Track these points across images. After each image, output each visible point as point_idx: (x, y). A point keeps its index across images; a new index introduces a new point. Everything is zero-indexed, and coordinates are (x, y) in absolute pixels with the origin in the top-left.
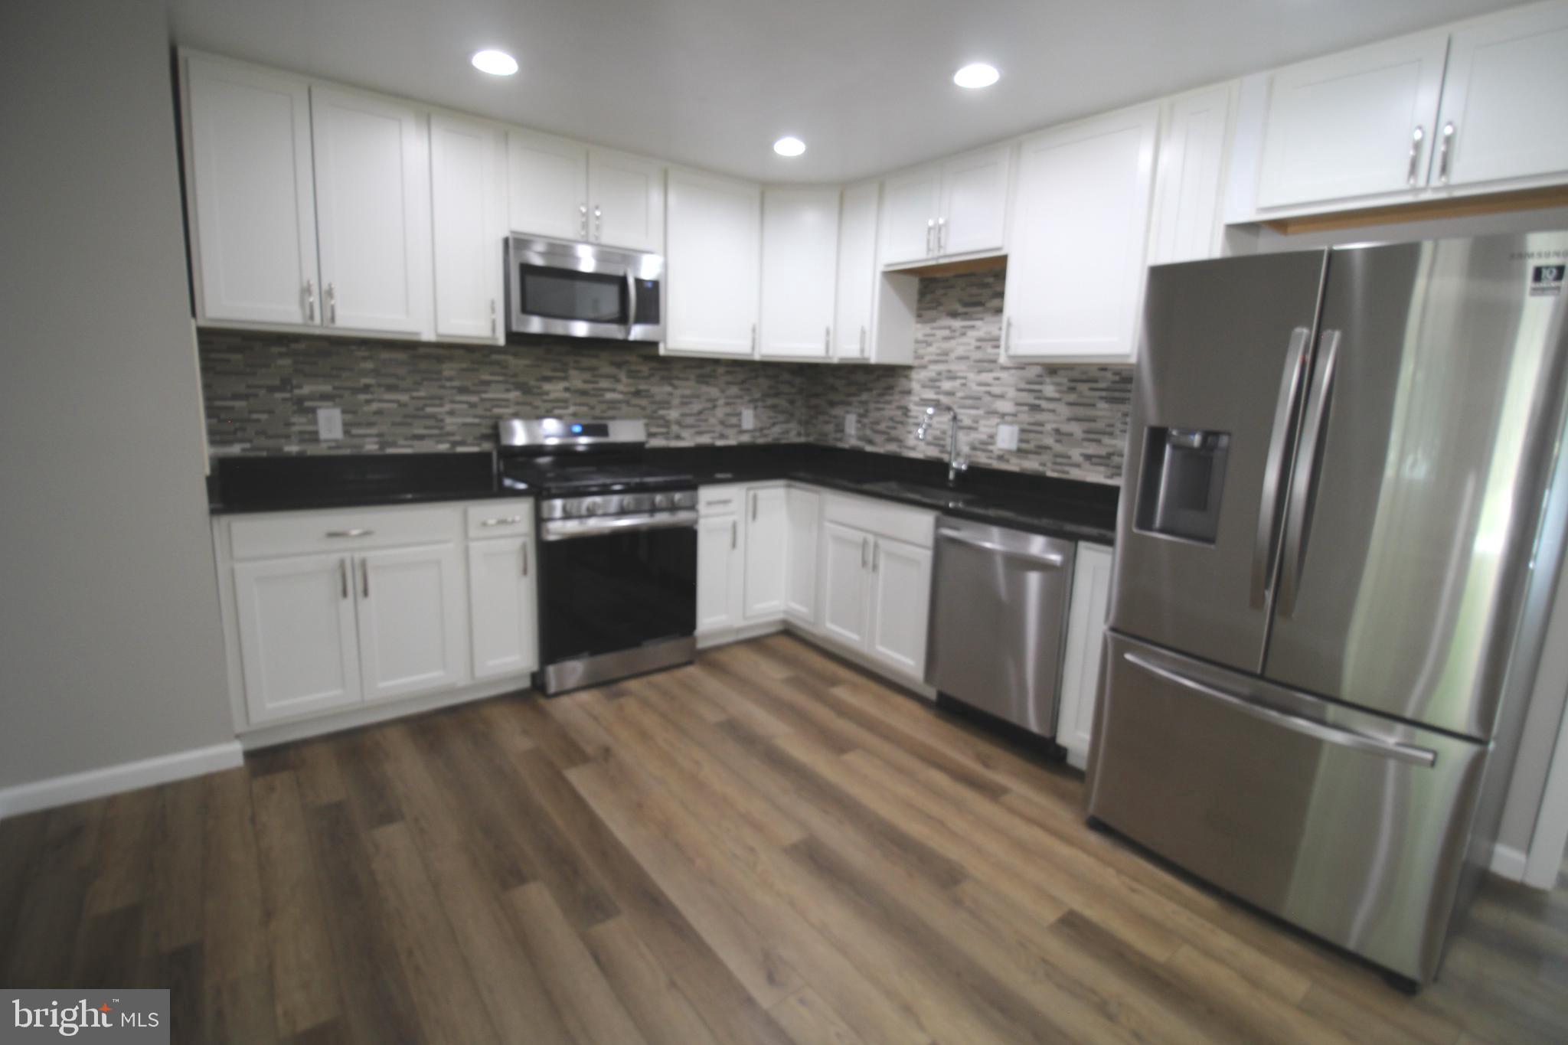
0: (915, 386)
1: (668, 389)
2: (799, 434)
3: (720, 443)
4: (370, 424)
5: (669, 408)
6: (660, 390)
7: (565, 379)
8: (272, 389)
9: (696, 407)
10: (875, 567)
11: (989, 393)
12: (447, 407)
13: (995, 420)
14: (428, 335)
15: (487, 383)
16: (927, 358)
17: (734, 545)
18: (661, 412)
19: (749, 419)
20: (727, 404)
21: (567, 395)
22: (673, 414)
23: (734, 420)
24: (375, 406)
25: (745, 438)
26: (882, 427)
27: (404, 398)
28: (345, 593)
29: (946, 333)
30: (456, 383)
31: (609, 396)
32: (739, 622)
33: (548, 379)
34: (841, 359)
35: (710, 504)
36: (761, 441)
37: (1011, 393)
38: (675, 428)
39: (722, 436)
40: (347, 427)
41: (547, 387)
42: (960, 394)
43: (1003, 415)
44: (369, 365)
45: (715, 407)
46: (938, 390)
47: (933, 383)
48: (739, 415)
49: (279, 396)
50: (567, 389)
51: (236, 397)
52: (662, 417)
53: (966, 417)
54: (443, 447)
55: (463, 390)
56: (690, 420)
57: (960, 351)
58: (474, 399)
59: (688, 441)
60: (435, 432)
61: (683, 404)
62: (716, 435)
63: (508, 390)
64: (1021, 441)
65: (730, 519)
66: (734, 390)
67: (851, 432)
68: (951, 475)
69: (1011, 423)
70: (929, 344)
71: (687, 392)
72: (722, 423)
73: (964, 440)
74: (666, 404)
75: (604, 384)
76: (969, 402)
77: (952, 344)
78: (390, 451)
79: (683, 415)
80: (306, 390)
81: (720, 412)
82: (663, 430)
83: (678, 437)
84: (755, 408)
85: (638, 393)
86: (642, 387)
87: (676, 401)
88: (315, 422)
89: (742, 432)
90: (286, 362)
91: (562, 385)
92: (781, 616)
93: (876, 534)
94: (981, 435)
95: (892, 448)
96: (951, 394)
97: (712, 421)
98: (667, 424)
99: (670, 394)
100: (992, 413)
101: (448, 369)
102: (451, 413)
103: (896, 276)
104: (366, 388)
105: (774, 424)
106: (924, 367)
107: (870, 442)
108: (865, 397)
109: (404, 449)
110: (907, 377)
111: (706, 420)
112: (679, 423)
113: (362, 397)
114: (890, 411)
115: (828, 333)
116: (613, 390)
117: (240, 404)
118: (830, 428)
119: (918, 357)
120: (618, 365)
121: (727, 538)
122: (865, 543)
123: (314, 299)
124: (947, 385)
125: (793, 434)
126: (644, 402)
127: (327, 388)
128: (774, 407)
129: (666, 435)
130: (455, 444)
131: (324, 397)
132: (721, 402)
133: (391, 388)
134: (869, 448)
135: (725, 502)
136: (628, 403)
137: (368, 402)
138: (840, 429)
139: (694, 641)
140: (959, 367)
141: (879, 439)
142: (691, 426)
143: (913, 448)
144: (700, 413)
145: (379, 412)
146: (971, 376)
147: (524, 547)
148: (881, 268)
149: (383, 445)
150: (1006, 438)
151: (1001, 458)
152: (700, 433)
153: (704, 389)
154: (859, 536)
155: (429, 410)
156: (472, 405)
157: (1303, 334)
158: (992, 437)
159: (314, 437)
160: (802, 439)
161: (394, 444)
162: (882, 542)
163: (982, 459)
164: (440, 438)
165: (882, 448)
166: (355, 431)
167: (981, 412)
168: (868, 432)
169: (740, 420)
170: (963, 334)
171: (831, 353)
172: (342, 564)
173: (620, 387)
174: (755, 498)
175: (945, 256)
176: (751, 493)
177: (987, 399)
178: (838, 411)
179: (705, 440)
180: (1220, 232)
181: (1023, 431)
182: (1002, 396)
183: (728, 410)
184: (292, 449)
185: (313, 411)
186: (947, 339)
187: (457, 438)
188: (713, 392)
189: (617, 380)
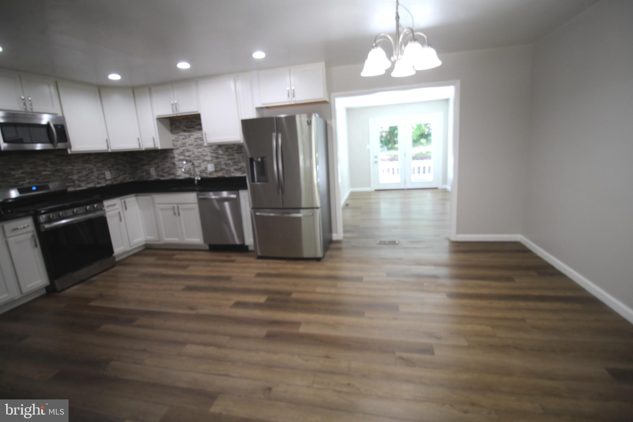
0: (176, 155)
1: (70, 167)
2: (130, 178)
3: (98, 186)
5: (73, 175)
6: (68, 168)
7: (21, 168)
9: (85, 173)
10: (179, 214)
11: (202, 155)
13: (206, 163)
16: (178, 146)
17: (121, 220)
18: (70, 177)
19: (108, 175)
20: (98, 170)
23: (102, 176)
25: (109, 183)
26: (166, 170)
29: (183, 137)
31: (44, 173)
32: (128, 249)
34: (146, 149)
35: (108, 207)
36: (115, 183)
37: (209, 154)
38: (77, 183)
39: (98, 183)
42: (192, 156)
43: (208, 161)
45: (93, 172)
46: (185, 156)
47: (182, 153)
48: (104, 174)
50: (23, 173)
52: (71, 179)
53: (196, 163)
56: (83, 179)
57: (189, 142)
59: (84, 187)
61: (79, 173)
62: (96, 183)
64: (215, 168)
65: (117, 211)
66: (100, 165)
67: (154, 174)
68: (196, 182)
69: (212, 163)
70: (178, 141)
71: (80, 167)
72: (97, 178)
73: (197, 171)
74: (71, 173)
75: (40, 168)
76: (196, 158)
77: (186, 140)
79: (79, 177)
81: (96, 174)
82: (72, 184)
83: (79, 186)
84: (110, 170)
85: (57, 170)
86: (59, 168)
87: (75, 172)
89: (107, 180)
91: (20, 171)
92: (144, 243)
93: (177, 204)
94: (203, 167)
95: (171, 177)
96: (189, 156)
97: (93, 178)
98: (73, 181)
99: (72, 169)
100: (204, 161)
103: (162, 120)
105: (119, 176)
106: (178, 149)
107: (162, 176)
108: (156, 161)
110: (172, 153)
111: (91, 178)
112: (78, 180)
114: (168, 165)
115: (138, 139)
116: (46, 171)
118: (144, 174)
119: (174, 145)
121: (117, 219)
122: (174, 208)
124: (187, 154)
125: (128, 178)
126: (61, 174)
128: (117, 169)
129: (74, 186)
132: (95, 170)
134: (162, 179)
135: (114, 205)
136: (53, 175)
138: (148, 173)
139: (114, 258)
140: (190, 148)
141: (166, 175)
142: (85, 181)
143: (180, 176)
144: (87, 175)
146: (195, 150)
147: (33, 236)
148: (155, 117)
150: (211, 168)
151: (210, 174)
152: (89, 183)
153: (87, 165)
154: (171, 206)
157: (274, 134)
158: (206, 168)
160: (132, 180)
162: (180, 206)
163: (204, 175)
165: (167, 177)
167: (201, 161)
168: (161, 173)
169: (105, 176)
170: (189, 137)
171: (141, 146)
173: (48, 169)
174: (125, 202)
175: (179, 113)
176: (123, 201)
177: (202, 157)
178: (146, 167)
179: (91, 185)
180: (255, 110)
181: (215, 165)
182: (206, 155)
183: (99, 172)
186: (183, 139)
188: (91, 166)
189: (46, 166)
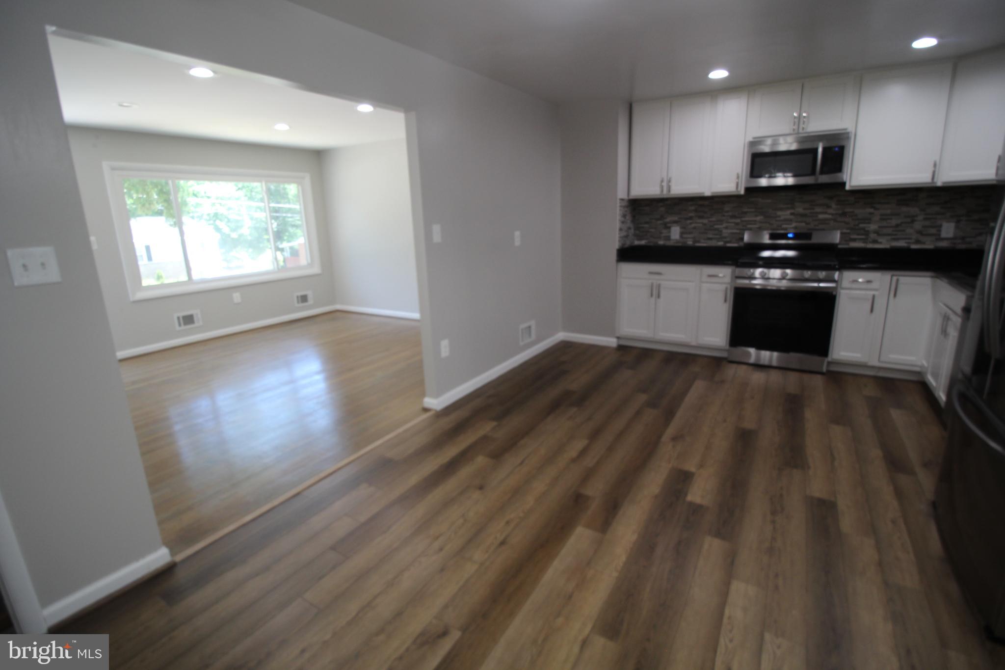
1: (870, 210)
3: (914, 247)
4: (690, 233)
5: (869, 223)
6: (863, 212)
7: (793, 208)
8: (657, 220)
9: (894, 222)
10: (946, 334)
12: (724, 225)
14: (708, 193)
15: (746, 213)
17: (872, 311)
18: (862, 225)
19: (949, 230)
20: (925, 219)
21: (792, 217)
22: (873, 227)
23: (933, 231)
24: (693, 225)
25: (944, 244)
27: (705, 221)
28: (652, 295)
30: (730, 214)
31: (821, 216)
32: (875, 362)
33: (781, 209)
36: (963, 246)
38: (873, 236)
39: (918, 242)
40: (682, 234)
41: (779, 213)
44: (693, 208)
45: (913, 221)
48: (939, 227)
49: (659, 222)
50: (792, 214)
51: (647, 223)
52: (863, 229)
54: (721, 244)
55: (733, 217)
56: (889, 231)
58: (738, 221)
59: (884, 244)
60: (718, 236)
61: (882, 219)
62: (912, 241)
63: (756, 216)
65: (872, 293)
66: (936, 209)
71: (888, 212)
72: (920, 232)
74: (868, 220)
75: (818, 210)
78: (698, 244)
79: (880, 227)
80: (668, 220)
81: (918, 226)
82: (862, 237)
83: (875, 242)
84: (957, 222)
85: (844, 214)
86: (848, 210)
87: (876, 218)
88: (670, 232)
89: (941, 239)
90: (662, 209)
91: (789, 212)
97: (910, 231)
98: (867, 233)
99: (871, 214)
101: (727, 208)
102: (726, 228)
104: (691, 218)
109: (703, 244)
111: (904, 231)
112: (876, 232)
113: (689, 222)
116: (826, 213)
117: (646, 226)
120: (831, 198)
121: (866, 305)
122: (945, 317)
123: (665, 184)
126: (848, 219)
127: (676, 218)
128: (980, 221)
129: (865, 241)
130: (726, 242)
131: (675, 222)
132: (921, 218)
133: (701, 217)
136: (835, 220)
137: (691, 224)
142: (889, 235)
144: (897, 226)
145: (695, 228)
147: (726, 289)
149: (695, 242)
152: (897, 239)
153: (904, 209)
154: (944, 312)
155: (716, 227)
156: (737, 224)
159: (668, 238)
161: (699, 242)
164: (719, 240)
166: (685, 236)
169: (940, 231)
172: (652, 284)
173: (830, 211)
174: (898, 281)
176: (895, 278)
179: (901, 244)
183: (927, 223)
184: (661, 242)
185: (669, 228)
187: (728, 239)
188: (913, 210)
189: (829, 207)
